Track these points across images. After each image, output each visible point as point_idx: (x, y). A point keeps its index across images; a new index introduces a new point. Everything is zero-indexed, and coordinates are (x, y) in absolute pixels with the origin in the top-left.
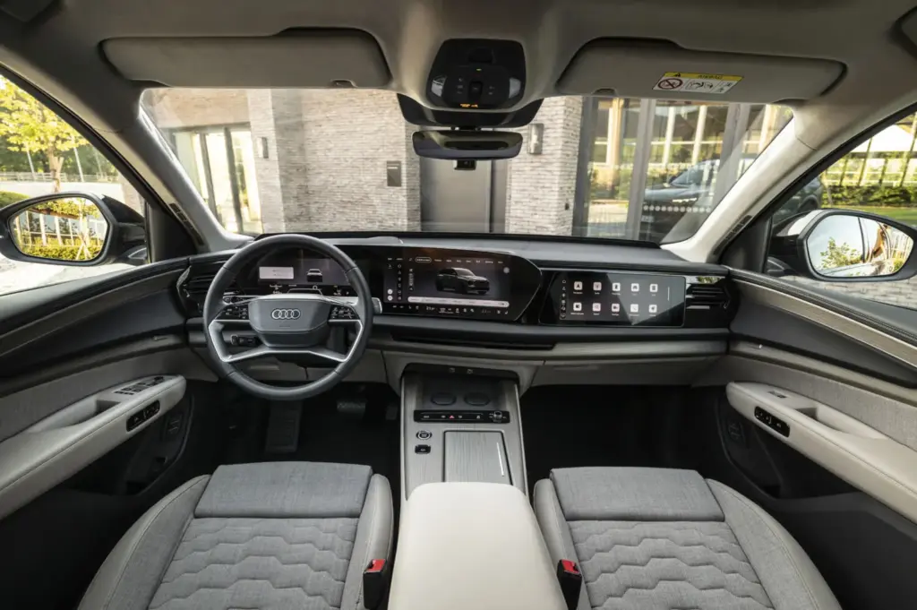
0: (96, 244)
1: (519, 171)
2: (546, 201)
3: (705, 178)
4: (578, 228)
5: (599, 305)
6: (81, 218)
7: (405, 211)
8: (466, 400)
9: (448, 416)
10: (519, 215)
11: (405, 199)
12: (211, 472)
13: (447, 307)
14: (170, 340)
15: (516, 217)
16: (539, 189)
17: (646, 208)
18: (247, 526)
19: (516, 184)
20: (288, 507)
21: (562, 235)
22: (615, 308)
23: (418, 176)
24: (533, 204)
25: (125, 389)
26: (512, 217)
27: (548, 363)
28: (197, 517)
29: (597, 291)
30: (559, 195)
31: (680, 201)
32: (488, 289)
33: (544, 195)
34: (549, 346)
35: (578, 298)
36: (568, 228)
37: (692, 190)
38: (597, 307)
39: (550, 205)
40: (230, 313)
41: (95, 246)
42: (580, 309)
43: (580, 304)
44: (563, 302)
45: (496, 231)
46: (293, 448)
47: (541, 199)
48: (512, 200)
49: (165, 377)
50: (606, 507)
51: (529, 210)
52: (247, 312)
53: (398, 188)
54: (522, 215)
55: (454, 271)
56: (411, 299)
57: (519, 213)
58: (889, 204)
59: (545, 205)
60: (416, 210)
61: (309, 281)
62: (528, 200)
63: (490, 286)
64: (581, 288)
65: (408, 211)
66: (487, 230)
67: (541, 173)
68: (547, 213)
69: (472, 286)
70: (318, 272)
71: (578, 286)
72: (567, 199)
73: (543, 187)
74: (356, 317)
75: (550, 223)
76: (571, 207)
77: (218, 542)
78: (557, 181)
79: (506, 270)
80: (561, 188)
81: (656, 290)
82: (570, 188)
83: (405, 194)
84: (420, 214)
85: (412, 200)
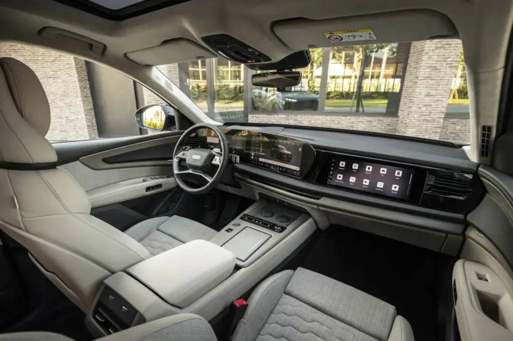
5: (355, 178)
8: (277, 217)
13: (274, 166)
27: (320, 208)
28: (158, 230)
29: (354, 169)
32: (291, 159)
34: (317, 197)
35: (341, 172)
38: (353, 179)
42: (341, 179)
43: (342, 176)
44: (331, 172)
55: (278, 147)
56: (261, 159)
58: (337, 99)
64: (344, 166)
69: (285, 156)
71: (343, 164)
79: (300, 150)
81: (400, 175)
83: (81, 99)
84: (93, 111)
85: (86, 103)
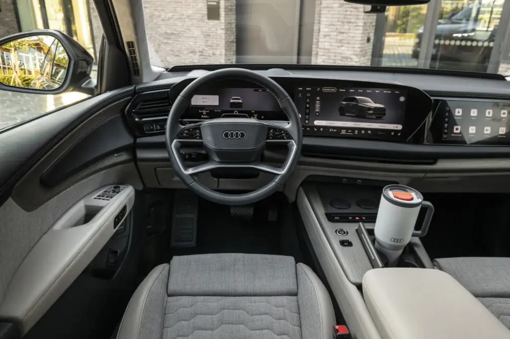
0: (25, 73)
1: (327, 7)
2: (351, 35)
3: (474, 14)
4: (377, 59)
5: (474, 128)
6: (13, 51)
7: (223, 43)
8: (358, 204)
9: (354, 217)
10: (326, 47)
11: (223, 32)
12: (168, 261)
13: (347, 129)
14: (124, 157)
15: (324, 49)
16: (345, 24)
17: (437, 42)
18: (214, 303)
19: (325, 20)
20: (241, 287)
21: (363, 65)
22: (487, 130)
23: (234, 10)
24: (340, 37)
25: (99, 196)
26: (321, 49)
27: (428, 175)
28: (169, 295)
29: (474, 117)
30: (364, 30)
31: (460, 35)
32: (384, 114)
33: (349, 29)
34: (432, 161)
36: (368, 59)
37: (470, 26)
38: (472, 130)
39: (355, 39)
40: (187, 134)
41: (23, 76)
42: (458, 131)
43: (459, 128)
44: (446, 125)
45: (304, 61)
46: (193, 244)
47: (347, 33)
48: (322, 33)
49: (121, 187)
50: (486, 288)
51: (336, 42)
52: (200, 133)
53: (216, 22)
54: (329, 47)
55: (356, 99)
56: (317, 123)
57: (327, 45)
59: (351, 38)
60: (232, 42)
61: (231, 107)
62: (335, 34)
63: (387, 112)
64: (460, 114)
65: (226, 42)
66: (294, 62)
67: (347, 9)
68: (352, 46)
69: (371, 112)
70: (239, 99)
71: (459, 112)
72: (369, 33)
73: (350, 22)
74: (290, 137)
75: (354, 55)
76: (372, 41)
77: (196, 314)
78: (362, 17)
79: (402, 99)
80: (365, 23)
82: (371, 23)
83: (223, 27)
84: (235, 45)
85: (228, 32)
